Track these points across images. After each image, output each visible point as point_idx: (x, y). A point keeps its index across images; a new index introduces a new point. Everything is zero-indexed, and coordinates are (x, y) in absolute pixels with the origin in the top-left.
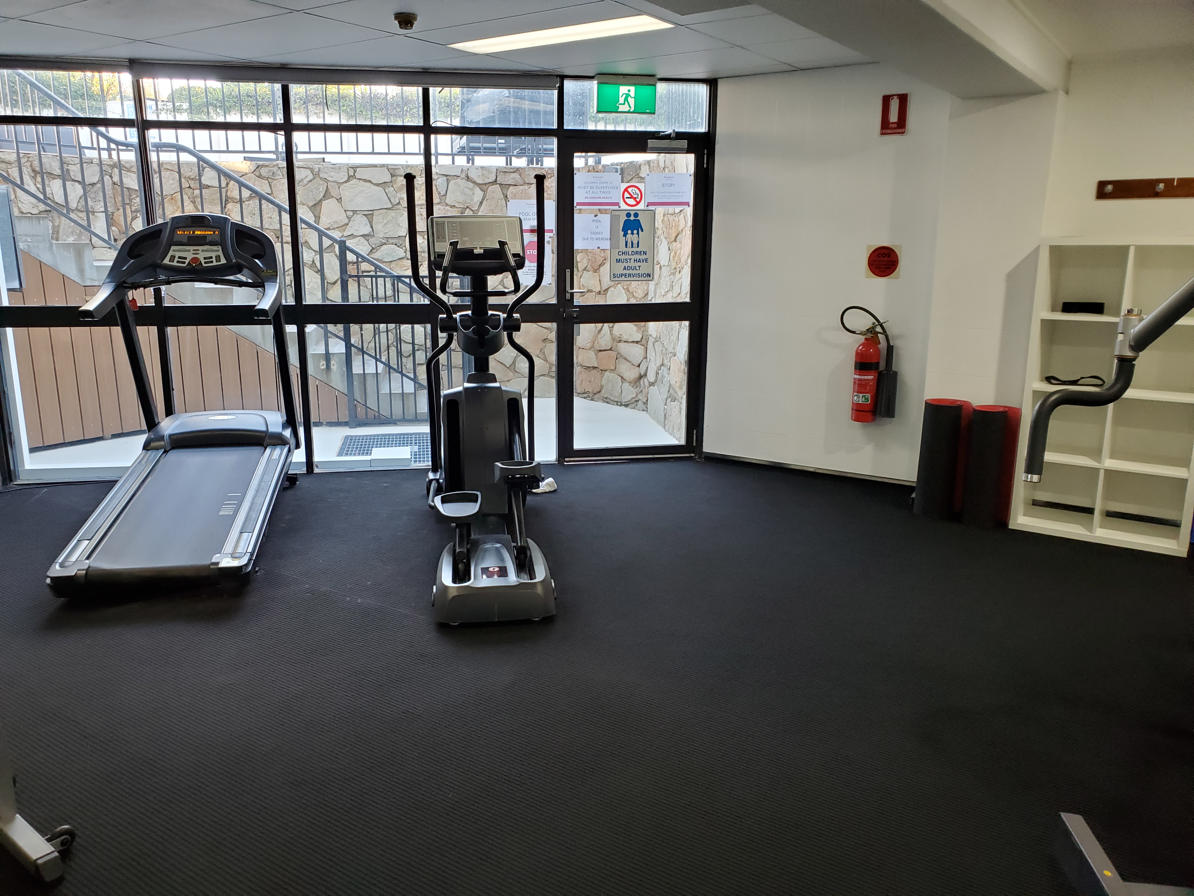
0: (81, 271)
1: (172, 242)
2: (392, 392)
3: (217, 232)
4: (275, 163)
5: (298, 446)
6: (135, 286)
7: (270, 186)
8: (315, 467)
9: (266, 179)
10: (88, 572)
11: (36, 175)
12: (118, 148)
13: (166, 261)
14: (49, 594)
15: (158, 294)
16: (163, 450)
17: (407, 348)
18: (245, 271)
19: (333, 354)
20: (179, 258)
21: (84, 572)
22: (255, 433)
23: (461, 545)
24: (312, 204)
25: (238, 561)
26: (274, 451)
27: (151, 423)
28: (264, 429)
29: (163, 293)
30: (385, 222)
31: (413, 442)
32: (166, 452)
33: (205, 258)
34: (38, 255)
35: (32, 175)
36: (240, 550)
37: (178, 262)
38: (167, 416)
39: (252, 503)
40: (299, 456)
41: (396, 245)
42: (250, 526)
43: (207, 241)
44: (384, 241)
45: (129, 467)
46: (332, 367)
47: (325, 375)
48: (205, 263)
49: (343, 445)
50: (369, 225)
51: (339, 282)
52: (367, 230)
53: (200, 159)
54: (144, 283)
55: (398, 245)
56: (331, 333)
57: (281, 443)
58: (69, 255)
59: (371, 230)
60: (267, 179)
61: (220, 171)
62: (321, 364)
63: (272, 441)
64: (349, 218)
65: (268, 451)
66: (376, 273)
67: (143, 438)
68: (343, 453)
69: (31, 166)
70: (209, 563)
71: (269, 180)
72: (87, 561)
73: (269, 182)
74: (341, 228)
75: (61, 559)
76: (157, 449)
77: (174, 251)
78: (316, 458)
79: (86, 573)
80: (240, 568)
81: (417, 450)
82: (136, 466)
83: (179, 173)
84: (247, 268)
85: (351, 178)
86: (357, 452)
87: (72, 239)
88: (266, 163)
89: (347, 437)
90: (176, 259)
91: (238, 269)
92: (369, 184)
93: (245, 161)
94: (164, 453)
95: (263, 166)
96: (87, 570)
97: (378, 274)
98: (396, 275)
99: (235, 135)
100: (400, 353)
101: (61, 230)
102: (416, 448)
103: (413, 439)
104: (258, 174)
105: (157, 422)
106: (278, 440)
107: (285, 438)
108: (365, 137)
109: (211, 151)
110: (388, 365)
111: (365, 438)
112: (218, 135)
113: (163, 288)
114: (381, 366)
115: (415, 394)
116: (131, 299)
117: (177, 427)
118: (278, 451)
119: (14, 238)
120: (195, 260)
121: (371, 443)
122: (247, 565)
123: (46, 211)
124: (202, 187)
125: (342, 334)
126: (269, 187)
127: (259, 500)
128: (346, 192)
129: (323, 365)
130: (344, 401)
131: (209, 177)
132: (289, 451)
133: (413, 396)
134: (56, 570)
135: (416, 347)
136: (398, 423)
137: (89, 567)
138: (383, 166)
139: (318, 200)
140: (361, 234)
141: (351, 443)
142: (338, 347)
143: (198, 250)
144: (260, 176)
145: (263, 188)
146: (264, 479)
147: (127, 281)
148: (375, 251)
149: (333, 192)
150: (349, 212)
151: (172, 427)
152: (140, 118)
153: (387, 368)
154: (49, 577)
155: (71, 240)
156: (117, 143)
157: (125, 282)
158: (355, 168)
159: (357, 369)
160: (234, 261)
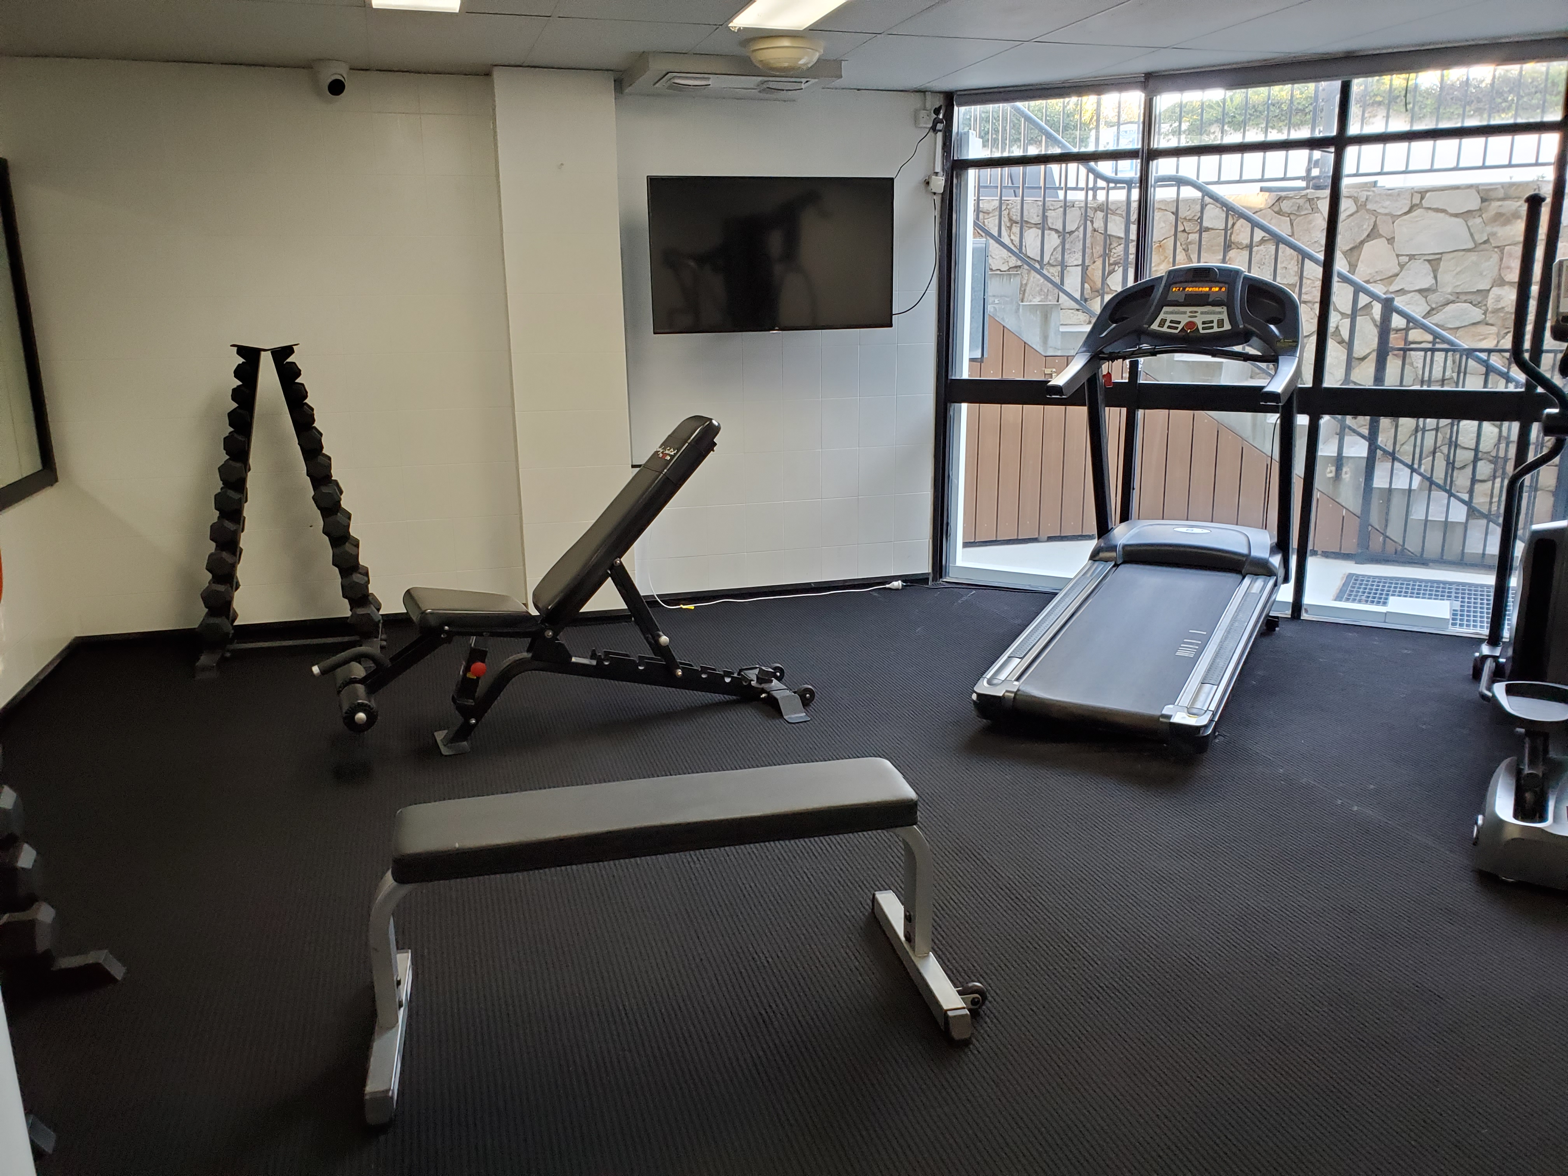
0: (1045, 339)
1: (1165, 302)
2: (1430, 518)
3: (1223, 289)
4: (1304, 192)
5: (1286, 580)
6: (1112, 357)
7: (1292, 224)
8: (1303, 611)
9: (1287, 215)
10: (1017, 697)
11: (1012, 225)
12: (1108, 186)
13: (1155, 326)
14: (973, 712)
15: (1134, 370)
16: (1113, 563)
17: (1464, 456)
18: (1254, 340)
19: (1348, 457)
20: (1172, 322)
21: (1013, 695)
22: (1232, 556)
23: (1532, 763)
24: (1348, 248)
25: (1196, 719)
26: (1255, 582)
27: (1103, 529)
28: (1245, 551)
29: (1140, 366)
30: (1459, 269)
31: (1453, 595)
32: (1116, 565)
33: (1204, 323)
34: (1003, 319)
35: (1008, 225)
36: (1198, 705)
37: (1169, 327)
38: (1122, 521)
39: (1221, 647)
40: (1286, 593)
41: (1471, 303)
42: (1215, 677)
43: (1210, 300)
44: (1451, 298)
45: (1071, 579)
46: (1344, 476)
47: (1331, 486)
48: (1204, 329)
49: (1344, 585)
50: (1432, 275)
51: (1374, 355)
52: (1427, 282)
53: (1206, 193)
54: (1125, 354)
55: (1474, 303)
56: (1350, 428)
57: (1265, 572)
58: (1035, 319)
59: (1434, 281)
60: (1289, 215)
61: (1228, 208)
62: (1328, 470)
63: (1253, 569)
64: (1402, 266)
65: (1247, 581)
66: (1434, 345)
67: (1091, 545)
68: (1342, 598)
69: (1009, 214)
70: (1159, 714)
71: (1292, 217)
72: (1016, 683)
73: (1291, 220)
74: (1386, 281)
75: (989, 674)
76: (1106, 560)
77: (1166, 313)
78: (1307, 600)
79: (1014, 698)
80: (1197, 729)
81: (1459, 608)
82: (1079, 578)
83: (1176, 214)
84: (1257, 336)
85: (1415, 208)
86: (1364, 598)
87: (1038, 299)
88: (1291, 194)
89: (1350, 576)
90: (1167, 324)
91: (1244, 337)
92: (1442, 215)
93: (1262, 193)
94: (1114, 566)
95: (1286, 198)
96: (1016, 693)
97: (1438, 346)
98: (1467, 347)
99: (1253, 159)
100: (1451, 465)
101: (1028, 289)
102: (1457, 605)
103: (1453, 591)
104: (1276, 209)
105: (1110, 528)
106: (1262, 569)
107: (1272, 567)
108: (1447, 146)
109: (1218, 182)
110: (1430, 481)
111: (1377, 580)
112: (1231, 160)
113: (1141, 360)
114: (1417, 479)
115: (1465, 525)
116: (1105, 372)
117: (1132, 537)
118: (1259, 583)
119: (984, 299)
120: (1191, 324)
121: (1386, 589)
122: (1206, 727)
123: (1016, 267)
124: (1202, 230)
125: (1365, 431)
126: (1290, 227)
127: (1230, 645)
128: (1403, 229)
129: (1331, 472)
130: (1353, 526)
131: (1214, 217)
132: (1275, 585)
133: (1463, 527)
134: (983, 687)
135: (1480, 455)
136: (1431, 564)
137: (1018, 690)
138: (1470, 187)
139: (1359, 241)
140: (1417, 288)
141: (1355, 584)
142: (1357, 449)
143: (1196, 312)
144: (1279, 213)
145: (1282, 228)
146: (1239, 617)
147: (1105, 350)
148: (1434, 312)
149: (1383, 229)
150: (1404, 257)
151: (1128, 535)
152: (1146, 148)
153: (1428, 484)
154: (976, 693)
155: (1036, 301)
156: (1108, 180)
157: (1101, 352)
158: (1423, 193)
159: (1380, 481)
160: (1241, 326)
